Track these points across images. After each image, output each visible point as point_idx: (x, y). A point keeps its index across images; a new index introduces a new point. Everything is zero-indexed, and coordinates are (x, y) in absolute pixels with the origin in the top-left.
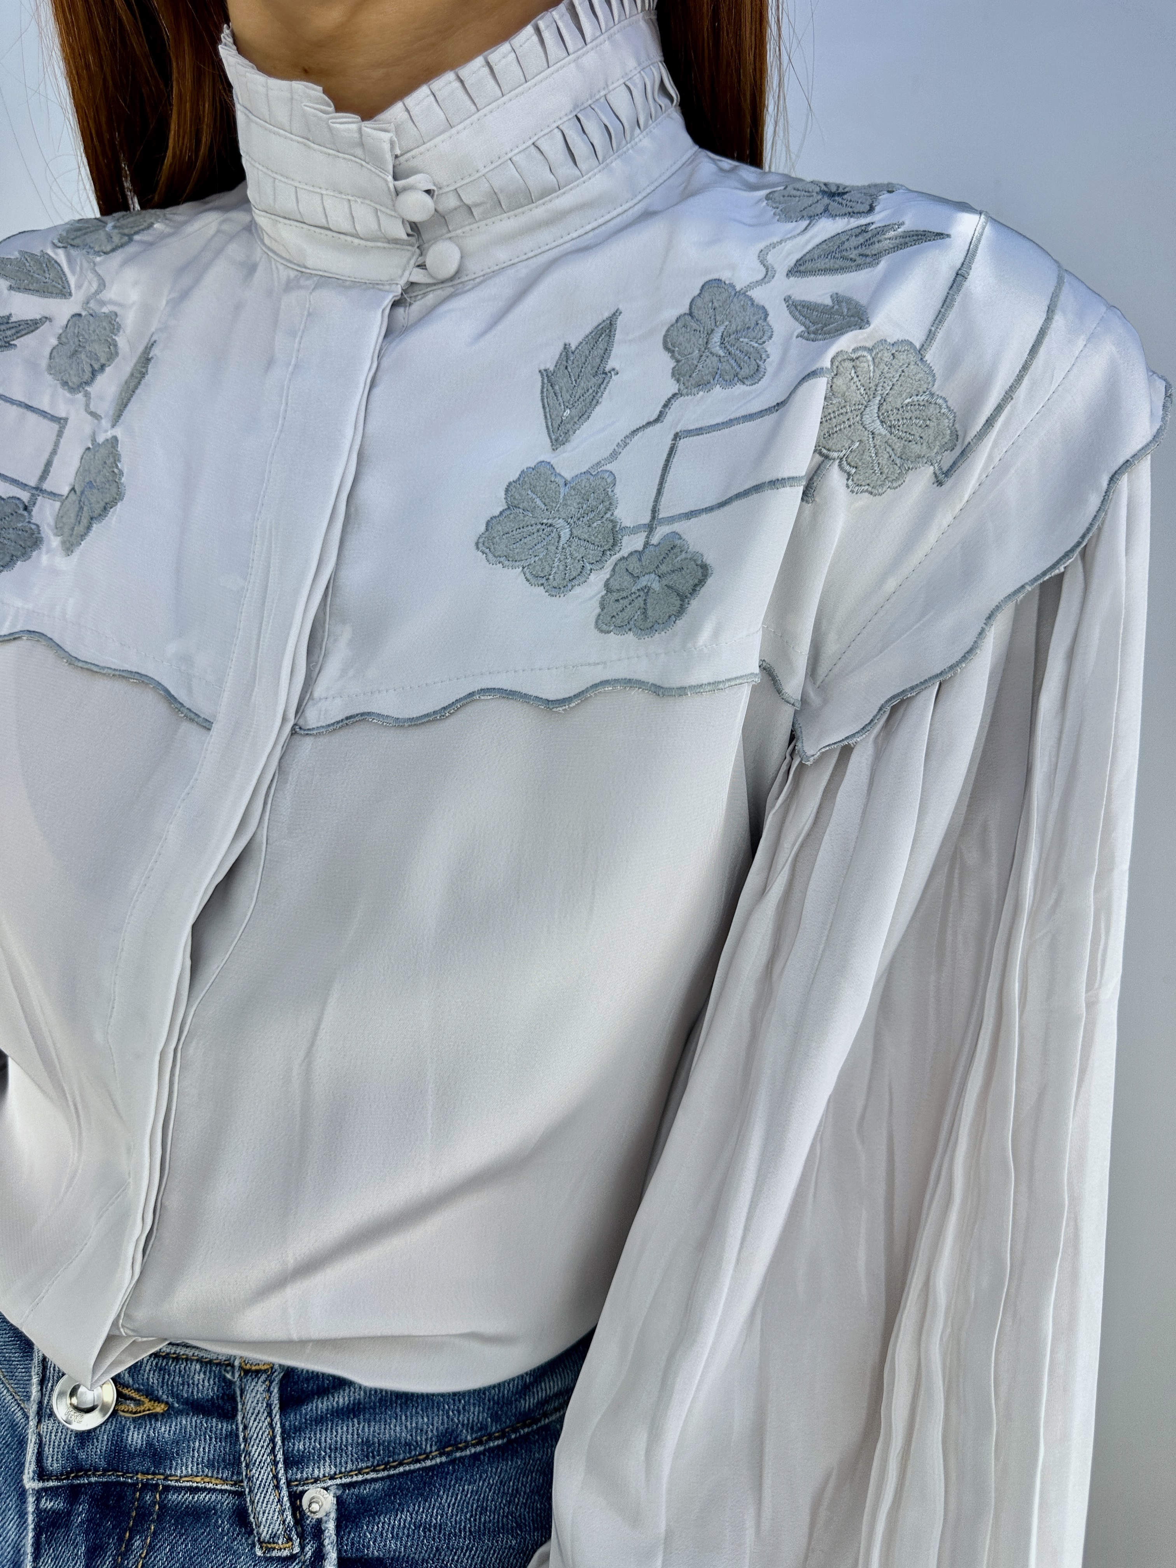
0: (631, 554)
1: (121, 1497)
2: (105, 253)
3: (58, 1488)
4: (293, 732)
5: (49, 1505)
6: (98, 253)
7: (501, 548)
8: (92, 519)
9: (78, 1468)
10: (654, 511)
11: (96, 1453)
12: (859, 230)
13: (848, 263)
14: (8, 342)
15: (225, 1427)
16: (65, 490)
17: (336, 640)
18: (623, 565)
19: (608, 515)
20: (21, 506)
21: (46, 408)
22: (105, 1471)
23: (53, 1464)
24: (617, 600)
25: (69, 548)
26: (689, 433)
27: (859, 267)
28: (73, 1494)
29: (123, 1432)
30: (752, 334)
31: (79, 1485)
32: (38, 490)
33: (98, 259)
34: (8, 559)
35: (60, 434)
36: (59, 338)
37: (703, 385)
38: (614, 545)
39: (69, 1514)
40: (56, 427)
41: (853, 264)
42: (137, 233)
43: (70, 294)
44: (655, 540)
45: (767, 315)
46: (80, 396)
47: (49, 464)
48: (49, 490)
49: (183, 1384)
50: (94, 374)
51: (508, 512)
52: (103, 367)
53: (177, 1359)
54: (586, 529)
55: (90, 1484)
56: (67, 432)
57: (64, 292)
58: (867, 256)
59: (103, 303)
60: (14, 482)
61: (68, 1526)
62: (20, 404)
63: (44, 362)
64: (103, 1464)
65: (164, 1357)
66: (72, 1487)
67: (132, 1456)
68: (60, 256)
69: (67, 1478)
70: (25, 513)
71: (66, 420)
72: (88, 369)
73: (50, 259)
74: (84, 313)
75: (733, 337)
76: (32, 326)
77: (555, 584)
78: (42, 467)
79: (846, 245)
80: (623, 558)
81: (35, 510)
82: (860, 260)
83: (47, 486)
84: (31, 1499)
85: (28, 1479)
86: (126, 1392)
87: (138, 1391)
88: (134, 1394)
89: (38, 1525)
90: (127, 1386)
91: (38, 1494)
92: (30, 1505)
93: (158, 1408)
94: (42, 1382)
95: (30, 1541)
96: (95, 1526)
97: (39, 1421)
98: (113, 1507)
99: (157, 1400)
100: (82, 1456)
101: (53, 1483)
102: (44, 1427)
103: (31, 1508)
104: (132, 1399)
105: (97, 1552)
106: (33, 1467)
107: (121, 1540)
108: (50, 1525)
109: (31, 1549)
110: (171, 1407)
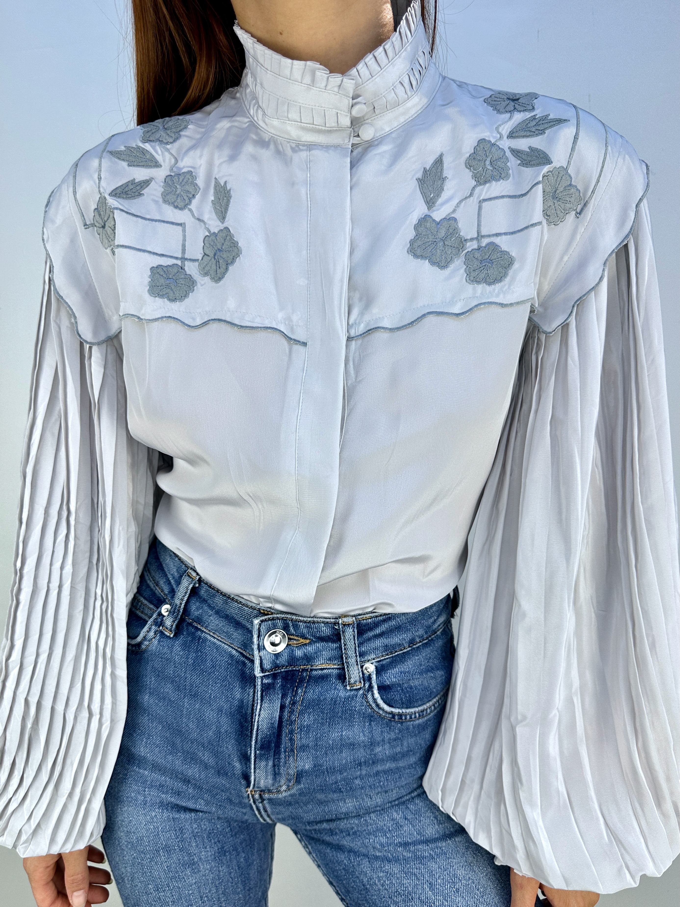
0: (473, 250)
1: (293, 675)
3: (269, 675)
5: (266, 681)
6: (167, 143)
7: (419, 252)
8: (227, 264)
9: (276, 666)
10: (478, 232)
11: (283, 660)
13: (532, 133)
14: (140, 193)
15: (337, 645)
16: (199, 257)
17: (352, 299)
19: (458, 235)
21: (172, 220)
22: (287, 666)
23: (267, 665)
24: (474, 271)
25: (218, 280)
26: (486, 200)
27: (537, 135)
28: (274, 676)
29: (293, 651)
30: (502, 160)
31: (277, 673)
32: (183, 259)
33: (168, 146)
34: (185, 293)
35: (184, 231)
36: (163, 187)
37: (487, 181)
38: (463, 247)
39: (273, 684)
40: (180, 228)
41: (534, 133)
42: (180, 131)
43: (161, 165)
44: (483, 245)
45: (505, 153)
46: (186, 211)
47: (184, 246)
48: (189, 257)
49: (317, 632)
50: (190, 200)
51: (417, 237)
53: (314, 622)
54: (450, 242)
55: (281, 672)
56: (187, 230)
57: (157, 165)
58: (539, 130)
60: (171, 257)
61: (274, 688)
62: (159, 221)
63: (161, 200)
64: (287, 664)
65: (308, 623)
66: (274, 674)
67: (298, 660)
69: (272, 671)
70: (182, 270)
71: (184, 224)
72: (186, 199)
73: (143, 149)
74: (173, 174)
75: (495, 162)
76: (147, 183)
77: (442, 265)
78: (181, 248)
79: (529, 125)
80: (468, 252)
81: (186, 269)
82: (537, 132)
83: (187, 256)
84: (260, 680)
85: (258, 673)
86: (292, 637)
87: (297, 636)
88: (296, 638)
89: (262, 689)
90: (293, 635)
91: (262, 678)
92: (259, 682)
93: (308, 641)
94: (259, 637)
95: (259, 695)
96: (283, 687)
97: (259, 652)
98: (290, 679)
99: (306, 638)
100: (278, 662)
101: (267, 674)
102: (262, 653)
103: (259, 683)
104: (295, 640)
105: (284, 696)
106: (259, 668)
107: (293, 691)
108: (266, 689)
109: (259, 698)
110: (312, 640)
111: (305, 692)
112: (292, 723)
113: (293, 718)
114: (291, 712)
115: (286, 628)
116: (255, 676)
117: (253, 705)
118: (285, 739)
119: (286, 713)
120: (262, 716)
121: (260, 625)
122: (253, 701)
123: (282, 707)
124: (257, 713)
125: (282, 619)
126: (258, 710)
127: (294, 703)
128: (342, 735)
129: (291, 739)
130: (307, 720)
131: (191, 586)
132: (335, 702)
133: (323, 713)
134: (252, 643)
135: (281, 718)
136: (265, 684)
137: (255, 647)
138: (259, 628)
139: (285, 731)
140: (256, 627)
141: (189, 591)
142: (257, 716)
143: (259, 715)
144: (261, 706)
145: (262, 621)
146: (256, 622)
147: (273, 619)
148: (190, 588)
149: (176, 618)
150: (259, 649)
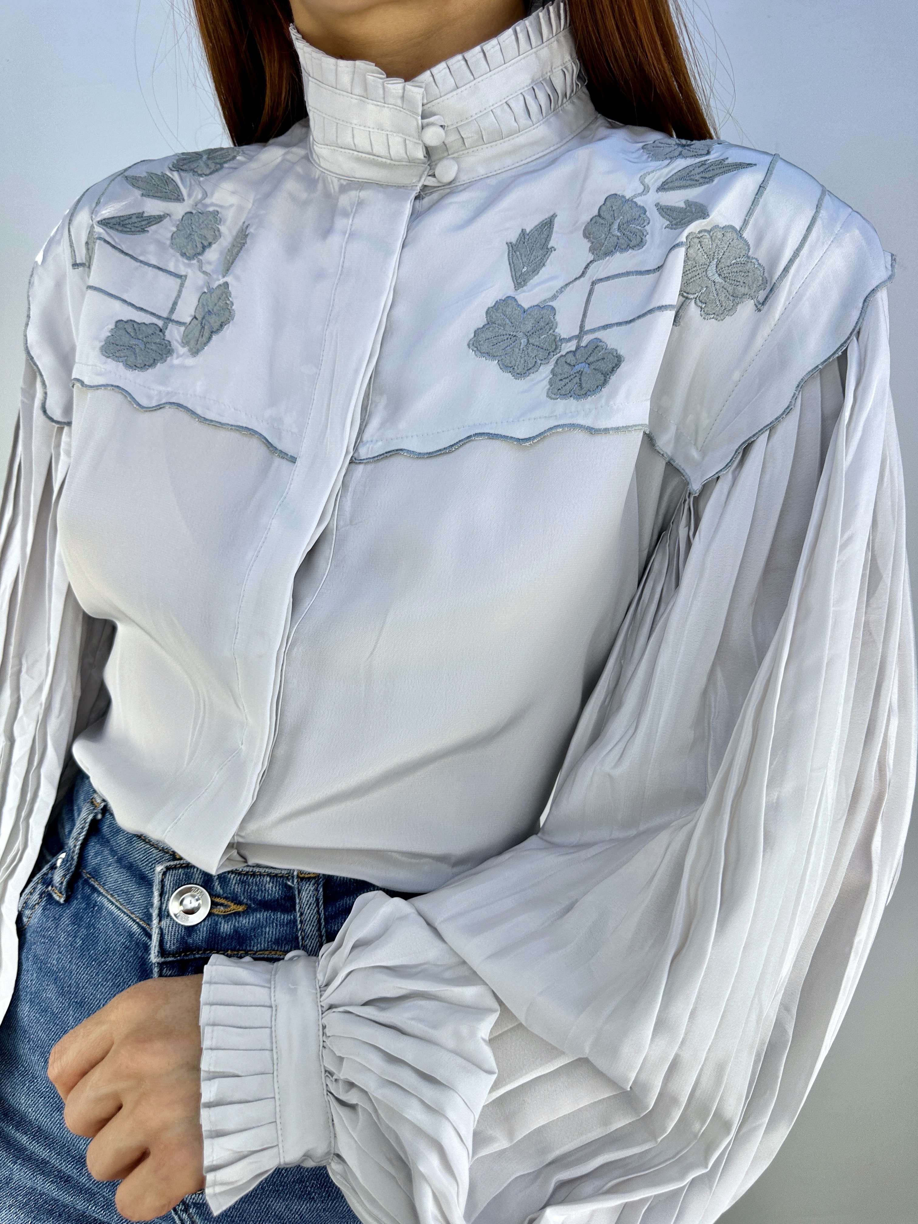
0: (568, 353)
2: (206, 175)
3: (174, 961)
4: (351, 462)
5: (169, 973)
6: (201, 175)
7: (484, 348)
8: (212, 332)
9: (187, 948)
10: (582, 327)
11: (199, 939)
12: (700, 164)
13: (694, 182)
14: (143, 229)
15: (286, 917)
16: (188, 320)
17: (376, 406)
18: (563, 360)
19: (551, 331)
20: (158, 329)
21: (172, 270)
22: (205, 950)
23: (172, 946)
24: (561, 380)
25: (195, 352)
26: (601, 280)
27: (701, 184)
28: (183, 965)
29: (216, 925)
30: (637, 222)
31: (189, 960)
32: (168, 320)
33: (201, 179)
34: (152, 361)
35: (182, 285)
36: (177, 226)
37: (609, 253)
38: (556, 349)
40: (179, 281)
41: (697, 183)
42: (225, 162)
43: (184, 200)
44: (583, 344)
45: (645, 211)
46: (195, 262)
47: (175, 304)
48: (176, 319)
49: (258, 891)
50: (204, 248)
51: (488, 326)
52: (210, 244)
53: (254, 875)
54: (538, 339)
55: (195, 958)
56: (187, 284)
57: (179, 198)
58: (705, 178)
59: (207, 206)
60: (153, 314)
62: (155, 267)
63: (168, 242)
64: (205, 946)
65: (245, 875)
66: (182, 961)
67: (224, 940)
68: (175, 176)
69: (180, 955)
70: (161, 334)
71: (186, 276)
72: (199, 245)
73: (169, 177)
74: (194, 212)
75: (625, 225)
76: (159, 219)
77: (518, 371)
78: (170, 305)
79: (693, 173)
80: (562, 356)
81: (167, 333)
82: (701, 181)
83: (174, 317)
84: (156, 969)
85: (154, 956)
86: (217, 900)
87: (226, 898)
88: (223, 901)
90: (219, 896)
91: (161, 965)
92: (155, 973)
93: (241, 909)
94: (161, 894)
97: (160, 920)
99: (240, 903)
100: (190, 941)
101: (171, 959)
102: (164, 924)
103: (156, 975)
104: (222, 905)
106: (157, 949)
110: (249, 907)
115: (207, 884)
116: (152, 963)
121: (164, 874)
131: (91, 817)
134: (151, 905)
137: (155, 912)
138: (163, 880)
140: (158, 878)
141: (87, 825)
145: (168, 868)
146: (159, 869)
147: (187, 866)
148: (89, 820)
149: (69, 870)
150: (161, 916)
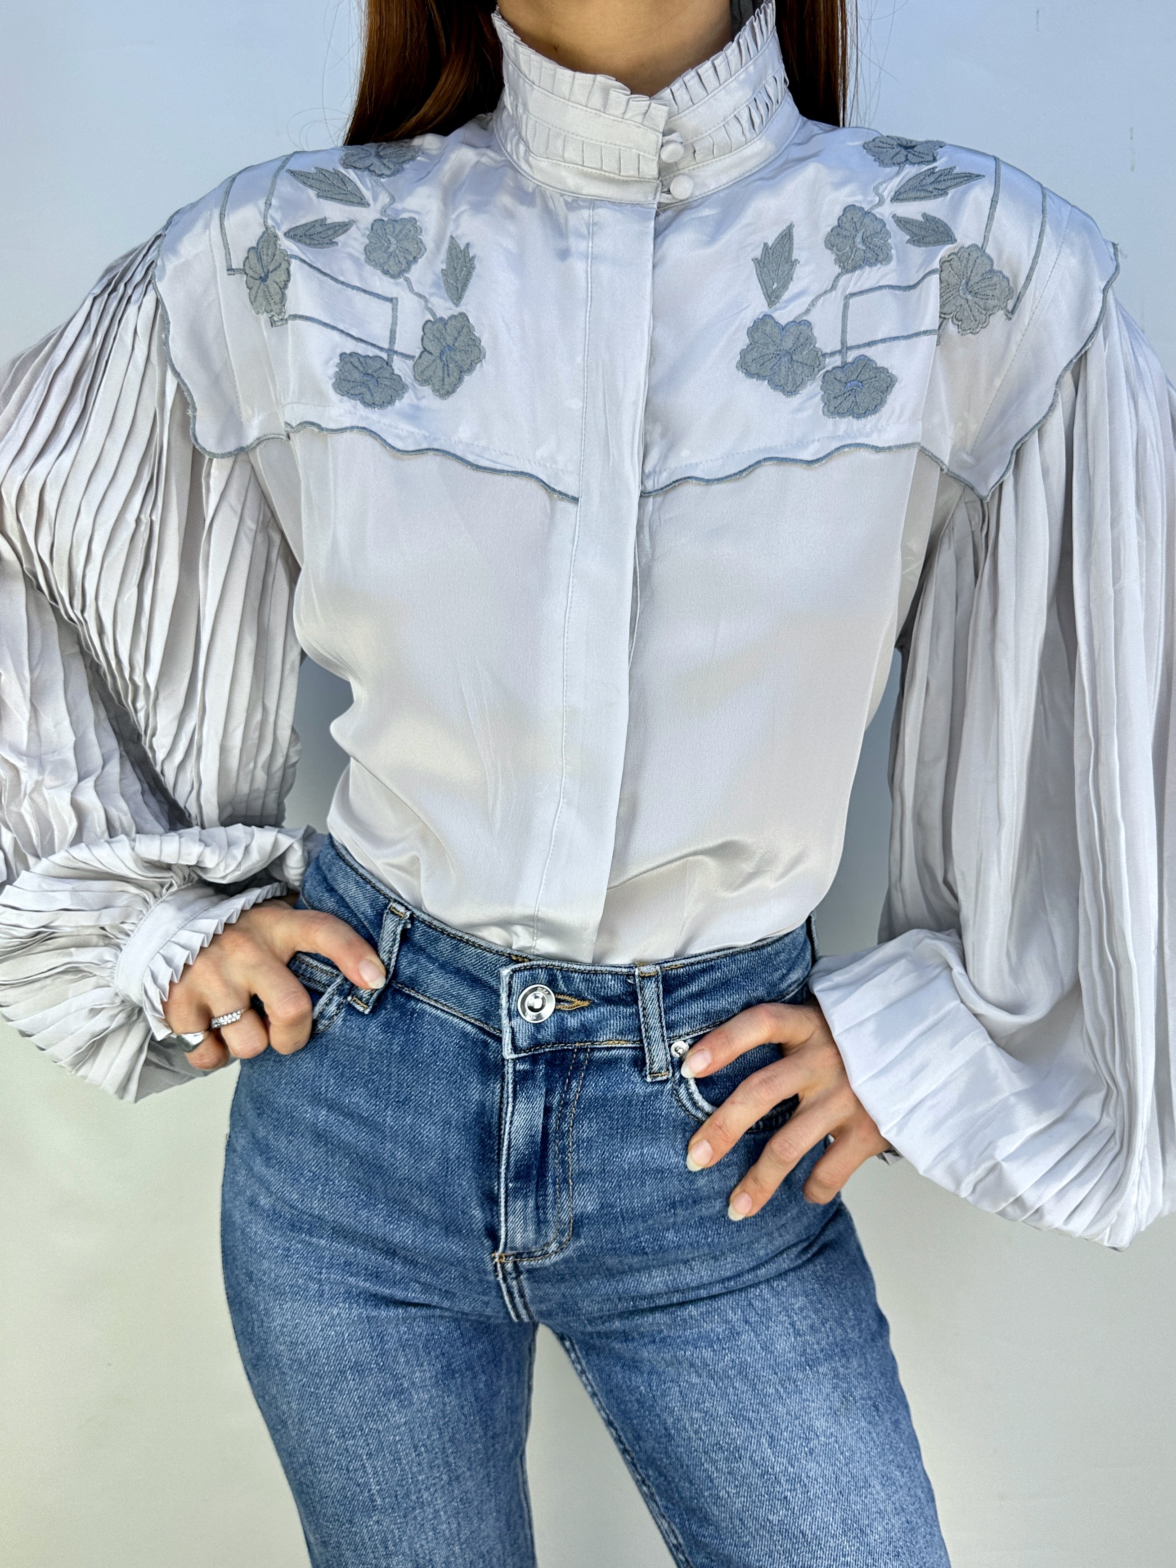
1: (564, 1059)
3: (525, 1057)
4: (641, 496)
5: (522, 1067)
7: (753, 369)
8: (461, 372)
9: (537, 1044)
10: (843, 342)
11: (547, 1034)
13: (929, 194)
15: (629, 1011)
16: (415, 352)
20: (384, 362)
21: (379, 291)
22: (554, 1044)
23: (523, 1042)
24: (836, 398)
25: (444, 394)
26: (854, 295)
27: (935, 196)
28: (534, 1060)
29: (563, 1020)
30: (880, 236)
31: (539, 1054)
32: (391, 351)
35: (395, 310)
37: (857, 267)
38: (819, 364)
39: (533, 1072)
40: (389, 305)
41: (931, 195)
43: (369, 204)
46: (401, 281)
47: (393, 332)
48: (400, 351)
49: (601, 988)
50: (409, 264)
51: (752, 347)
52: (415, 259)
53: (596, 973)
54: (800, 356)
55: (545, 1052)
56: (400, 308)
57: (362, 202)
60: (373, 345)
61: (534, 1079)
62: (359, 288)
63: (363, 257)
64: (553, 1040)
65: (587, 973)
66: (533, 1055)
67: (571, 1033)
68: (352, 175)
69: (530, 1051)
70: (388, 367)
71: (397, 299)
72: (403, 261)
73: (345, 176)
74: (385, 219)
75: (869, 238)
76: (344, 227)
77: (788, 390)
78: (388, 334)
79: (924, 182)
81: (394, 366)
82: (935, 193)
83: (397, 348)
84: (510, 1065)
85: (508, 1053)
86: (561, 997)
87: (570, 995)
88: (567, 998)
89: (514, 1080)
90: (563, 994)
91: (514, 1061)
92: (509, 1069)
93: (586, 1004)
94: (510, 995)
95: (510, 1090)
96: (548, 1077)
97: (510, 1020)
98: (559, 1065)
99: (584, 999)
100: (540, 1037)
101: (523, 1055)
102: (515, 1022)
103: (511, 1070)
104: (567, 1002)
105: (549, 1092)
106: (510, 1046)
107: (564, 1083)
108: (521, 1079)
109: (511, 1095)
110: (594, 1002)
111: (583, 1086)
112: (563, 1135)
113: (565, 1127)
114: (562, 1119)
115: (552, 983)
116: (503, 1059)
117: (501, 1109)
118: (553, 1162)
119: (553, 1120)
120: (515, 1124)
121: (511, 977)
122: (501, 1103)
123: (548, 1111)
124: (508, 1119)
125: (546, 967)
126: (509, 1114)
127: (565, 1104)
128: (642, 1154)
129: (563, 1163)
130: (586, 1130)
132: (630, 1102)
133: (611, 1118)
134: (498, 1006)
135: (545, 1127)
136: (519, 1071)
137: (504, 1012)
138: (510, 983)
139: (553, 1148)
140: (505, 981)
141: (398, 935)
142: (508, 1123)
143: (511, 1122)
144: (514, 1107)
145: (514, 971)
146: (505, 972)
147: (532, 968)
148: (399, 931)
150: (510, 1016)
